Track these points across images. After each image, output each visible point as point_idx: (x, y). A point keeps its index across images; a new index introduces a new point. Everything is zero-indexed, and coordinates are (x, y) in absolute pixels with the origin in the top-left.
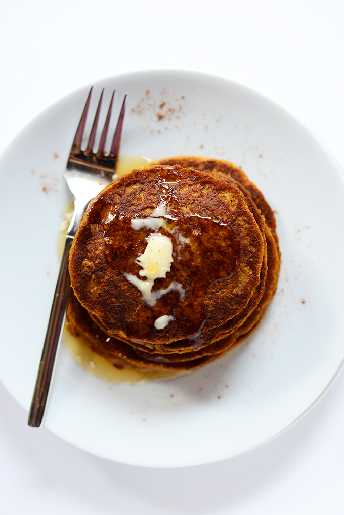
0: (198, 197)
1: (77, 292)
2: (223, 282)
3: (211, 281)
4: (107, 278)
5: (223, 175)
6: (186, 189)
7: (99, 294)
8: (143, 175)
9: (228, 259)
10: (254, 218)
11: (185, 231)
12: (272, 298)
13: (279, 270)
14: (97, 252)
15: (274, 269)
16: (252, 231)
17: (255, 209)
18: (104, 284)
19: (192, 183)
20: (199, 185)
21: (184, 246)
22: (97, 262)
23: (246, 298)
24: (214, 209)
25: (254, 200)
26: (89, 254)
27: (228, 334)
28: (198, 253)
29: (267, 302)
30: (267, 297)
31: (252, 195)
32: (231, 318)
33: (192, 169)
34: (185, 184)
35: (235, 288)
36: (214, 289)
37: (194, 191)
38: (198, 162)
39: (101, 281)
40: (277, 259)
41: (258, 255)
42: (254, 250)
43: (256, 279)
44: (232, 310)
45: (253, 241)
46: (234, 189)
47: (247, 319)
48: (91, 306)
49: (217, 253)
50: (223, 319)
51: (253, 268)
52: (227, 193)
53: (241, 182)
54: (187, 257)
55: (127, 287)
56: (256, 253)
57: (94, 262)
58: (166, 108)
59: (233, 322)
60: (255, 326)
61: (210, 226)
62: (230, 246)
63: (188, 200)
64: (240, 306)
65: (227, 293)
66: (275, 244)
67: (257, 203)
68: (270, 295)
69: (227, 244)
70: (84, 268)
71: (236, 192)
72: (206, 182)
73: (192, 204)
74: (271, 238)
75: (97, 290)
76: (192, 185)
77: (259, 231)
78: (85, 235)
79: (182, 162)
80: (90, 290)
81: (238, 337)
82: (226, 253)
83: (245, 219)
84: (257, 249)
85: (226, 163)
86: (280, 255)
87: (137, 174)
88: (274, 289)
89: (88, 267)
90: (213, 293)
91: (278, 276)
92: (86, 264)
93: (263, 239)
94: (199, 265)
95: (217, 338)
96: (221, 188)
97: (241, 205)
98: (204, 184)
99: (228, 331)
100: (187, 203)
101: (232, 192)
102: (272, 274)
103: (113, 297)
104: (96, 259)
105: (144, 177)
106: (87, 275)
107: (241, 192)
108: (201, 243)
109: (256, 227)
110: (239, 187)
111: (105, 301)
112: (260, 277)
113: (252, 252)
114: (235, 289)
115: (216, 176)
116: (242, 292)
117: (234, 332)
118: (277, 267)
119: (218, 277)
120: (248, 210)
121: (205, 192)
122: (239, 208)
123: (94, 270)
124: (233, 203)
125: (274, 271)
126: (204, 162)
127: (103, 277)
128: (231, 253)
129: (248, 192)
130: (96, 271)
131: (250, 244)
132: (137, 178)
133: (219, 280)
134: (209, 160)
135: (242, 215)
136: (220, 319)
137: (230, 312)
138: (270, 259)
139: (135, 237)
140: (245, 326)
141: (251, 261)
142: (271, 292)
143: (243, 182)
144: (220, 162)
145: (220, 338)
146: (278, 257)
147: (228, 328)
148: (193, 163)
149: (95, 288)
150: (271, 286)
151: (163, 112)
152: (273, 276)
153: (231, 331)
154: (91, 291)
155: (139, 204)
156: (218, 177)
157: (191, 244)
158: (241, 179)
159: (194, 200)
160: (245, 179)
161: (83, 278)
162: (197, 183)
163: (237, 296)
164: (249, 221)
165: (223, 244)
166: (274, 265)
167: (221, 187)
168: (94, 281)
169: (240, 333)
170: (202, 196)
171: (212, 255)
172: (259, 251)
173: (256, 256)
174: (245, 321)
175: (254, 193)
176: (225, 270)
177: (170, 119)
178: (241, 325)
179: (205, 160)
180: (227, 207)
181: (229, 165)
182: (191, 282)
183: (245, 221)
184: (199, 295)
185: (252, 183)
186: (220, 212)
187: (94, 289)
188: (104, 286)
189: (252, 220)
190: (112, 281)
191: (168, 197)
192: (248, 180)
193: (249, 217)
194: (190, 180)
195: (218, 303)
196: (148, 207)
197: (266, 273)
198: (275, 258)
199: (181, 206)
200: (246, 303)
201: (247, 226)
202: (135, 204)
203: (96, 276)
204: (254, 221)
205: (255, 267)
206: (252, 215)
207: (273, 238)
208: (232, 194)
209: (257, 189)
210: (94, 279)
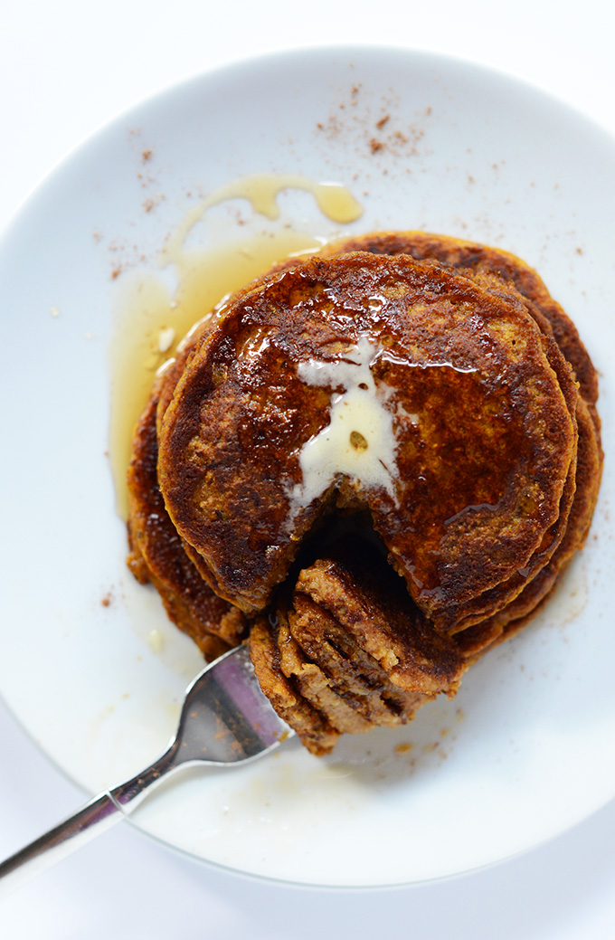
0: (445, 328)
1: (171, 505)
2: (481, 511)
3: (456, 507)
4: (238, 481)
5: (498, 284)
6: (420, 309)
7: (217, 512)
8: (333, 271)
9: (497, 464)
10: (557, 383)
11: (412, 398)
12: (580, 548)
13: (597, 489)
14: (223, 425)
15: (590, 486)
16: (552, 410)
17: (560, 362)
18: (230, 492)
19: (435, 297)
20: (447, 303)
21: (406, 429)
22: (220, 445)
23: (525, 548)
24: (477, 358)
25: (558, 338)
26: (203, 426)
27: (485, 617)
28: (435, 445)
29: (570, 555)
30: (570, 544)
31: (554, 328)
32: (490, 588)
33: (433, 263)
34: (418, 297)
35: (506, 525)
36: (461, 524)
37: (437, 314)
38: (446, 247)
39: (226, 485)
40: (597, 466)
41: (559, 461)
42: (552, 449)
43: (551, 510)
44: (495, 571)
45: (552, 430)
46: (522, 318)
47: (525, 588)
48: (198, 536)
49: (476, 451)
50: (474, 588)
51: (546, 487)
52: (507, 325)
53: (533, 299)
54: (411, 453)
55: (279, 504)
56: (555, 457)
57: (215, 444)
58: (390, 129)
59: (494, 595)
60: (541, 603)
61: (466, 391)
62: (503, 436)
63: (423, 331)
64: (511, 564)
65: (489, 535)
66: (594, 434)
67: (563, 346)
68: (577, 540)
69: (498, 432)
70: (191, 455)
71: (525, 324)
72: (462, 297)
73: (430, 340)
74: (587, 421)
75: (214, 503)
76: (433, 302)
77: (566, 410)
78: (200, 385)
79: (413, 244)
80: (198, 503)
81: (505, 624)
82: (492, 452)
83: (539, 382)
84: (558, 449)
85: (505, 256)
86: (601, 459)
87: (320, 267)
88: (585, 528)
89: (201, 454)
90: (458, 533)
91: (594, 500)
92: (196, 448)
93: (572, 426)
94: (434, 471)
95: (461, 623)
96: (493, 314)
97: (532, 353)
98: (458, 299)
99: (482, 611)
100: (421, 338)
101: (517, 324)
102: (584, 497)
103: (246, 523)
104: (218, 439)
105: (334, 275)
106: (196, 471)
107: (535, 324)
108: (442, 427)
109: (560, 401)
110: (531, 312)
111: (228, 531)
112: (560, 508)
113: (547, 454)
114: (504, 529)
115: (484, 283)
116: (520, 536)
117: (497, 613)
118: (594, 482)
119: (472, 499)
120: (547, 366)
121: (460, 318)
122: (529, 359)
123: (213, 461)
124: (516, 347)
125: (588, 492)
126: (459, 250)
127: (231, 480)
128: (504, 452)
129: (548, 322)
130: (217, 465)
131: (545, 436)
132: (319, 275)
133: (473, 507)
134: (471, 246)
135: (534, 373)
136: (468, 588)
137: (490, 575)
138: (581, 466)
139: (305, 401)
140: (521, 601)
141: (543, 473)
142: (579, 535)
143: (539, 300)
144: (493, 252)
145: (468, 625)
146: (598, 462)
147: (484, 606)
148: (434, 250)
149: (211, 500)
150: (580, 522)
151: (382, 137)
152: (586, 501)
153: (492, 611)
154: (202, 505)
155: (319, 331)
156: (489, 286)
157: (421, 427)
158: (533, 292)
159: (436, 334)
160: (543, 293)
161: (188, 477)
162: (445, 298)
163: (508, 542)
164: (548, 387)
165: (489, 431)
166: (589, 478)
167: (495, 310)
168: (209, 484)
169: (511, 616)
170: (452, 325)
171: (463, 454)
172: (561, 452)
173: (554, 463)
174: (521, 591)
175: (557, 324)
176: (487, 488)
177: (396, 154)
178: (513, 599)
179: (462, 245)
180: (502, 353)
181: (510, 260)
182: (414, 506)
183: (538, 386)
184: (429, 534)
185: (555, 303)
186: (488, 363)
187: (209, 502)
188: (231, 496)
189: (554, 386)
190: (250, 490)
191: (381, 322)
192: (548, 296)
193: (548, 378)
194: (431, 290)
195: (467, 554)
196: (336, 339)
197: (572, 498)
198: (592, 464)
199: (408, 343)
200: (525, 560)
201: (541, 398)
202: (311, 331)
203: (214, 475)
204: (558, 388)
205: (550, 486)
206: (554, 374)
207: (591, 421)
208: (517, 328)
209: (565, 316)
210: (211, 481)
